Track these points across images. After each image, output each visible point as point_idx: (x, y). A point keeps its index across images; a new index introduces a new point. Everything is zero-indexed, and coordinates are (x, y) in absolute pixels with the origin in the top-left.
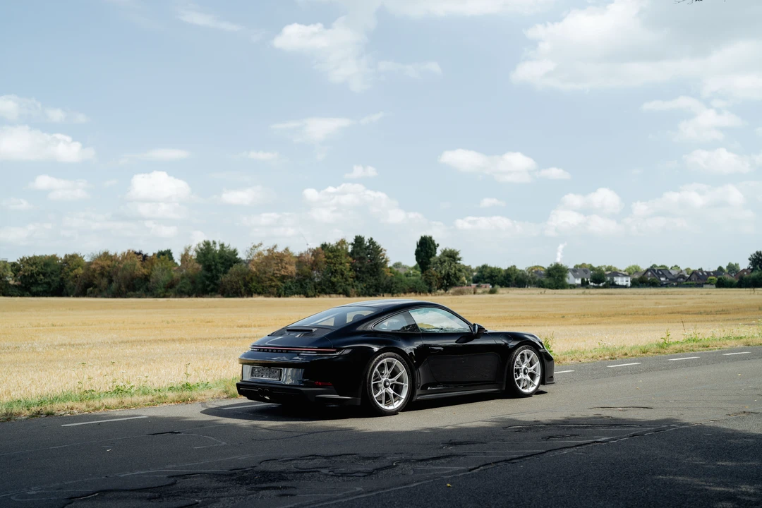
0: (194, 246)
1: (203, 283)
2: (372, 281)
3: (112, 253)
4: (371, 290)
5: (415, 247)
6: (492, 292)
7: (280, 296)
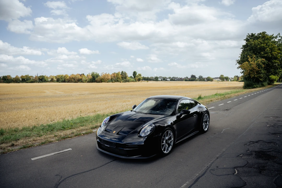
0: (91, 73)
1: (92, 80)
2: (125, 80)
3: (74, 74)
4: (125, 81)
5: (133, 73)
6: (147, 82)
7: (108, 82)
